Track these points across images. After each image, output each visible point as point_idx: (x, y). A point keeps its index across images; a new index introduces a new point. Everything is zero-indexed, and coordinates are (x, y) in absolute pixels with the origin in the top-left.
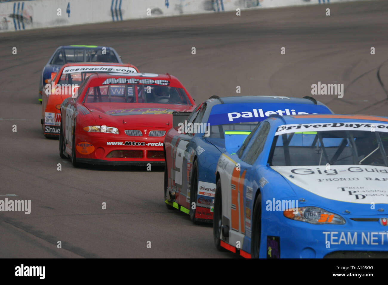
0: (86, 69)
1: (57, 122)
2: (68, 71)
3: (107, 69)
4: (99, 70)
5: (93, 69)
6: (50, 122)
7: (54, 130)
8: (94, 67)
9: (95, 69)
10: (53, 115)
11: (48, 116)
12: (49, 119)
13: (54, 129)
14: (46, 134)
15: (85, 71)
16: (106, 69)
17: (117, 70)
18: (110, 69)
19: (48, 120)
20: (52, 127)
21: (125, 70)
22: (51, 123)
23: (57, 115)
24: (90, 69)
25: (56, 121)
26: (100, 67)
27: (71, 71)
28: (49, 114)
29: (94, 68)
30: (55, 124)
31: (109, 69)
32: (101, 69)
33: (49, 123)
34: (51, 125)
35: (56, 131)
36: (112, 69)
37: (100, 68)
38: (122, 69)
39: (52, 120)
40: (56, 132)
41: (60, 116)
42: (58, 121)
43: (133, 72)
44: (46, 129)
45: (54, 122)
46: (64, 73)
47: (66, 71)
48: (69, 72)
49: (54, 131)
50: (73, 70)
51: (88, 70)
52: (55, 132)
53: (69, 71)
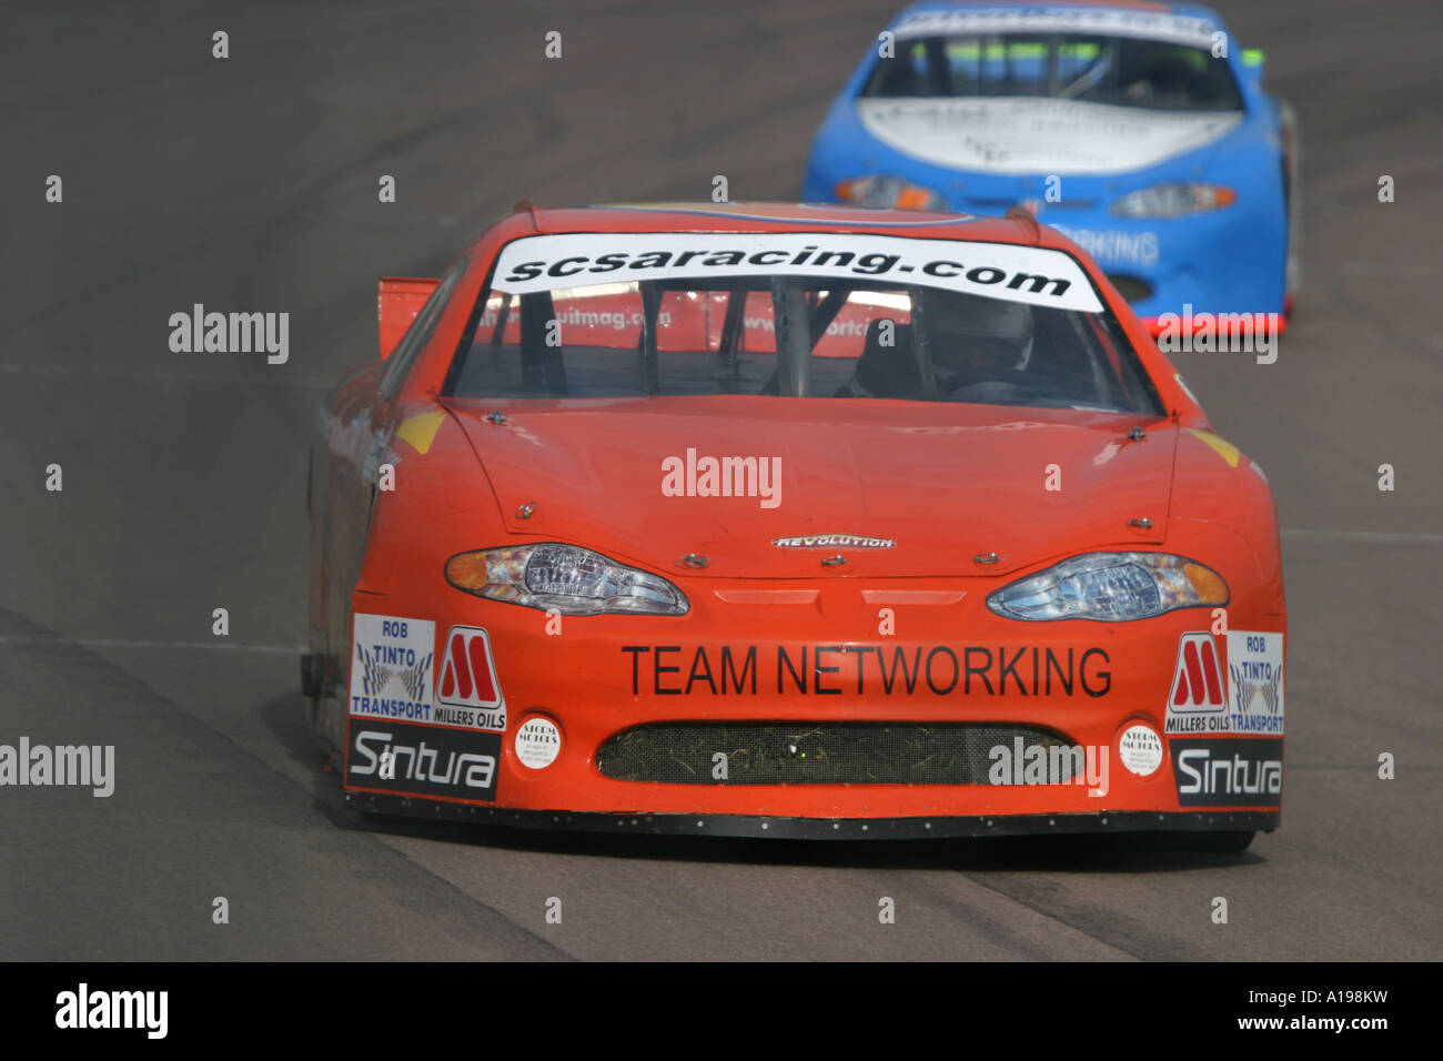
0: (684, 260)
1: (456, 697)
2: (535, 274)
3: (854, 263)
4: (786, 268)
5: (736, 258)
6: (394, 691)
7: (427, 760)
8: (751, 244)
9: (756, 260)
10: (421, 634)
11: (377, 648)
12: (390, 667)
13: (424, 752)
14: (355, 790)
15: (669, 272)
16: (846, 258)
17: (930, 269)
18: (878, 261)
19: (376, 679)
20: (407, 734)
21: (999, 276)
22: (402, 707)
23: (459, 639)
24: (711, 263)
25: (448, 691)
26: (794, 244)
27: (555, 271)
28: (387, 628)
29: (750, 253)
30: (439, 714)
31: (866, 261)
32: (801, 259)
33: (385, 707)
34: (404, 717)
35: (441, 771)
36: (889, 262)
37: (794, 255)
38: (969, 266)
39: (413, 683)
40: (445, 780)
41: (477, 641)
42: (465, 693)
43: (1062, 287)
44: (361, 748)
45: (428, 698)
46: (499, 283)
47: (520, 270)
48: (541, 284)
49: (425, 770)
50: (574, 265)
51: (695, 269)
52: (434, 778)
53: (545, 269)
